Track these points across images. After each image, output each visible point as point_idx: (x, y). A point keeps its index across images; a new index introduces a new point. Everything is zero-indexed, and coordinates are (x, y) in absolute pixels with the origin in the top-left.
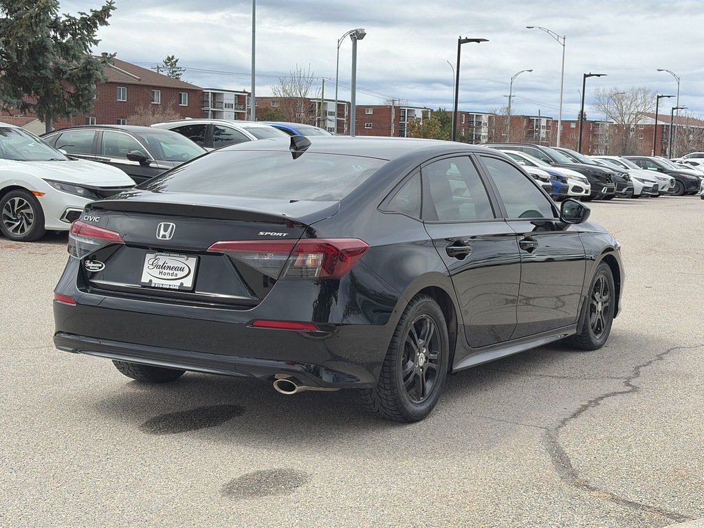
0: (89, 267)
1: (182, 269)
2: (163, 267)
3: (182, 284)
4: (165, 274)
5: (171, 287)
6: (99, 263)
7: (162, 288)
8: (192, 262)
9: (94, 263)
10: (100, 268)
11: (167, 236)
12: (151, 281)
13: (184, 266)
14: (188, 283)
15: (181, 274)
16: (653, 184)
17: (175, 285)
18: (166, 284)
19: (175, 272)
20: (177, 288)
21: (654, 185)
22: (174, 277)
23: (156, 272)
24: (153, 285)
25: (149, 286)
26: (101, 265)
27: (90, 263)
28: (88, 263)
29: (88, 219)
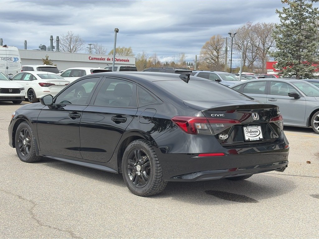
1: (257, 132)
4: (252, 135)
7: (254, 141)
8: (259, 128)
10: (226, 137)
11: (257, 119)
12: (249, 138)
13: (257, 130)
14: (261, 136)
19: (255, 133)
20: (259, 139)
22: (256, 135)
23: (249, 134)
24: (251, 140)
25: (249, 141)
26: (226, 136)
27: (222, 135)
28: (221, 136)
29: (215, 116)
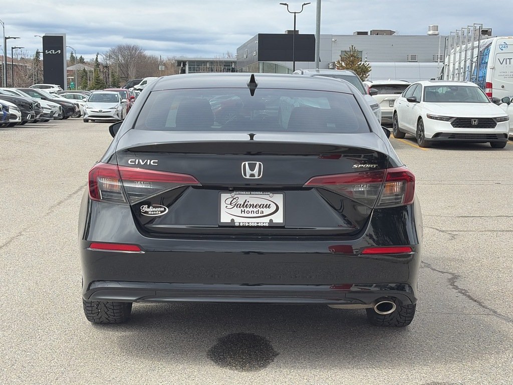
0: (147, 212)
1: (268, 206)
2: (245, 205)
3: (271, 220)
4: (248, 212)
5: (259, 225)
6: (161, 207)
7: (249, 227)
9: (154, 207)
10: (162, 212)
11: (256, 175)
12: (233, 220)
13: (269, 203)
14: (278, 218)
15: (267, 211)
16: (50, 110)
17: (265, 221)
18: (253, 222)
19: (260, 210)
20: (267, 225)
21: (51, 112)
22: (260, 215)
23: (237, 211)
24: (237, 224)
25: (231, 226)
26: (163, 209)
27: (148, 207)
28: (145, 208)
29: (137, 163)
